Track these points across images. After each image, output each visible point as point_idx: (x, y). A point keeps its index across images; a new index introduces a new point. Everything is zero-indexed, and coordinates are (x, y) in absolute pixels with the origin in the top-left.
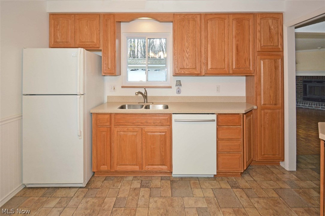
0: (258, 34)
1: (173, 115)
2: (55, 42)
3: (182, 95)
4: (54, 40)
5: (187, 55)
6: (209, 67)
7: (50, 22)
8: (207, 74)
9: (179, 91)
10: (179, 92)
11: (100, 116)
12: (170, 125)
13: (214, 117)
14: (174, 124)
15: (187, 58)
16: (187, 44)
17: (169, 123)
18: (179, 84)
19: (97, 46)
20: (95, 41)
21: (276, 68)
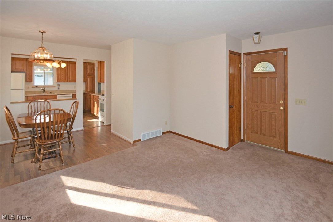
0: (87, 69)
3: (60, 90)
5: (62, 75)
6: (71, 79)
8: (69, 82)
10: (59, 89)
13: (72, 95)
15: (63, 76)
16: (62, 71)
18: (59, 85)
19: (24, 70)
21: (93, 80)
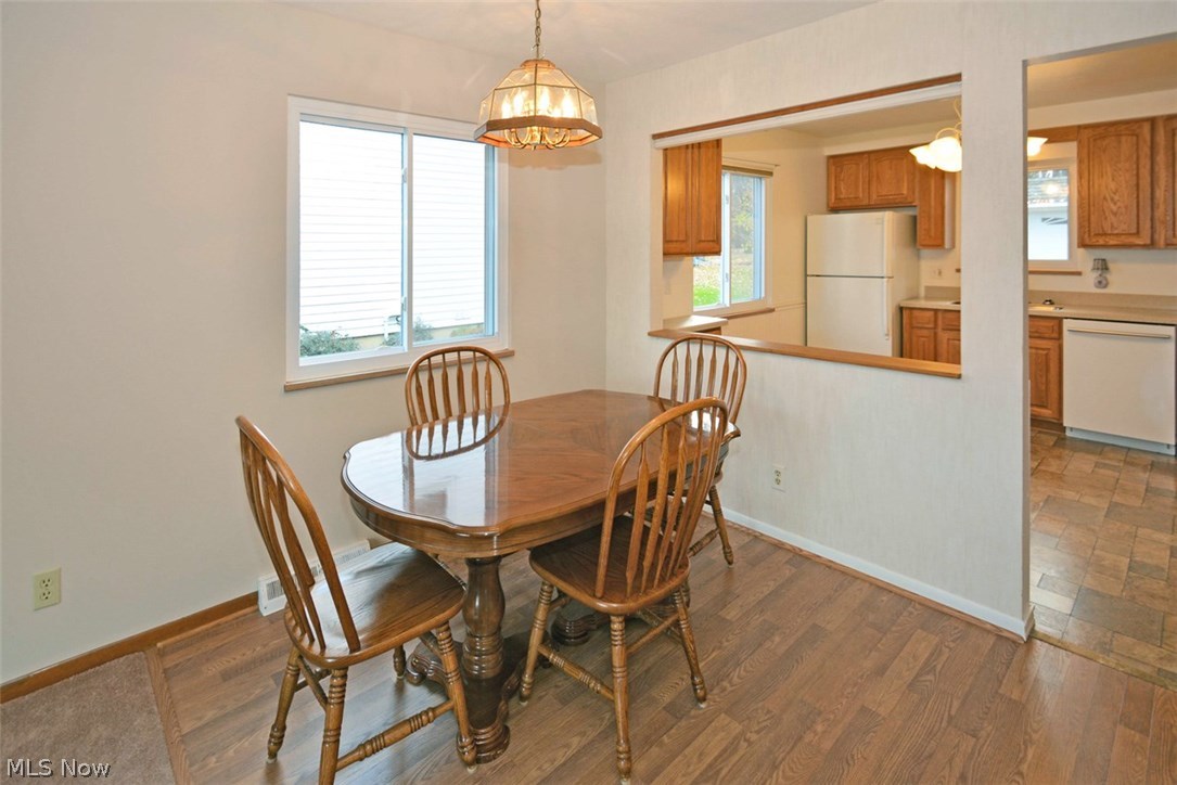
1: (1065, 320)
2: (836, 199)
3: (1109, 290)
4: (836, 195)
7: (828, 169)
9: (1100, 282)
11: (916, 313)
12: (1060, 337)
14: (1067, 337)
17: (1055, 335)
18: (1102, 266)
19: (909, 200)
20: (905, 192)
